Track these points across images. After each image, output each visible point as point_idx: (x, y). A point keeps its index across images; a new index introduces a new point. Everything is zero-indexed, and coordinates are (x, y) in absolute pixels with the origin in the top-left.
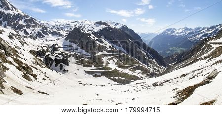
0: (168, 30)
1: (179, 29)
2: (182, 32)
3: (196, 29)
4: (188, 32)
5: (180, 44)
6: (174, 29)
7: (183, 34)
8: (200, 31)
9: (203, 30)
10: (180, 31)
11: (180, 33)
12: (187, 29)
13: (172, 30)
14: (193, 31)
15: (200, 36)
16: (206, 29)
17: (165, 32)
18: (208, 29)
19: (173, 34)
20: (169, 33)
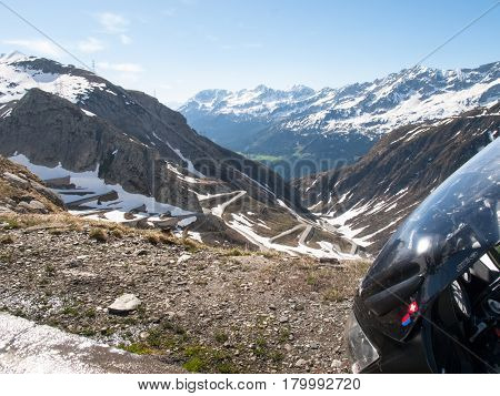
0: (204, 96)
1: (240, 94)
2: (252, 104)
3: (296, 95)
4: (272, 105)
5: (255, 144)
6: (223, 93)
7: (255, 108)
8: (313, 100)
9: (321, 96)
10: (245, 99)
11: (247, 105)
12: (268, 93)
13: (219, 97)
14: (289, 100)
15: (321, 115)
16: (331, 95)
17: (194, 104)
18: (340, 96)
19: (225, 110)
20: (209, 105)
